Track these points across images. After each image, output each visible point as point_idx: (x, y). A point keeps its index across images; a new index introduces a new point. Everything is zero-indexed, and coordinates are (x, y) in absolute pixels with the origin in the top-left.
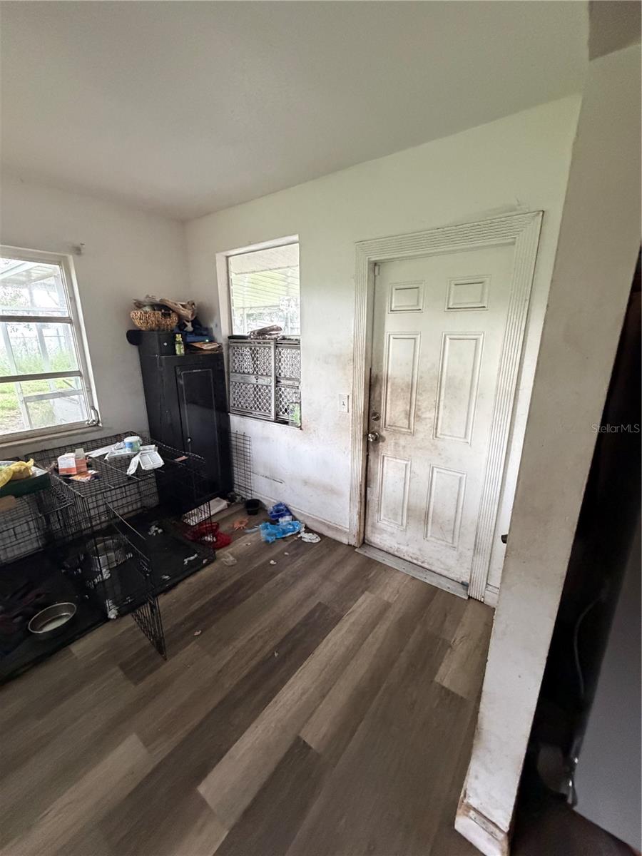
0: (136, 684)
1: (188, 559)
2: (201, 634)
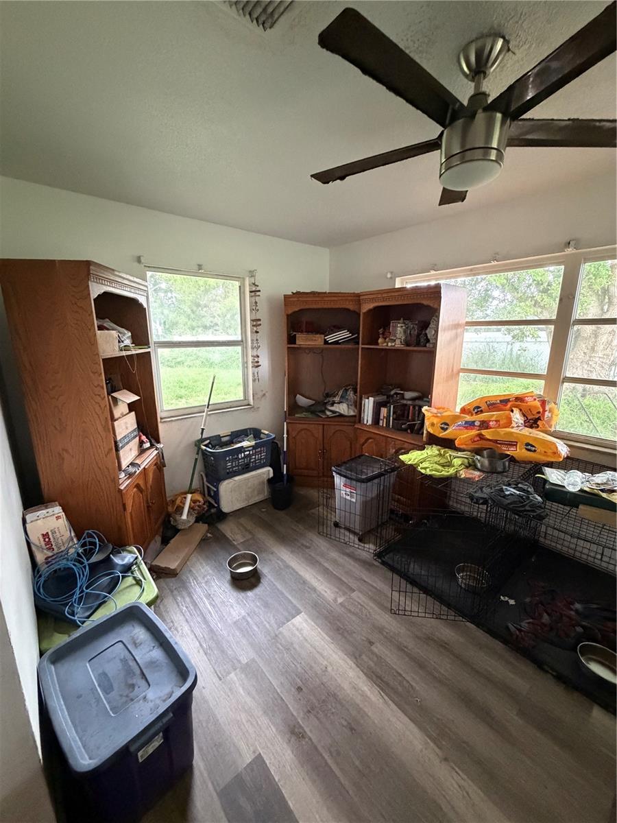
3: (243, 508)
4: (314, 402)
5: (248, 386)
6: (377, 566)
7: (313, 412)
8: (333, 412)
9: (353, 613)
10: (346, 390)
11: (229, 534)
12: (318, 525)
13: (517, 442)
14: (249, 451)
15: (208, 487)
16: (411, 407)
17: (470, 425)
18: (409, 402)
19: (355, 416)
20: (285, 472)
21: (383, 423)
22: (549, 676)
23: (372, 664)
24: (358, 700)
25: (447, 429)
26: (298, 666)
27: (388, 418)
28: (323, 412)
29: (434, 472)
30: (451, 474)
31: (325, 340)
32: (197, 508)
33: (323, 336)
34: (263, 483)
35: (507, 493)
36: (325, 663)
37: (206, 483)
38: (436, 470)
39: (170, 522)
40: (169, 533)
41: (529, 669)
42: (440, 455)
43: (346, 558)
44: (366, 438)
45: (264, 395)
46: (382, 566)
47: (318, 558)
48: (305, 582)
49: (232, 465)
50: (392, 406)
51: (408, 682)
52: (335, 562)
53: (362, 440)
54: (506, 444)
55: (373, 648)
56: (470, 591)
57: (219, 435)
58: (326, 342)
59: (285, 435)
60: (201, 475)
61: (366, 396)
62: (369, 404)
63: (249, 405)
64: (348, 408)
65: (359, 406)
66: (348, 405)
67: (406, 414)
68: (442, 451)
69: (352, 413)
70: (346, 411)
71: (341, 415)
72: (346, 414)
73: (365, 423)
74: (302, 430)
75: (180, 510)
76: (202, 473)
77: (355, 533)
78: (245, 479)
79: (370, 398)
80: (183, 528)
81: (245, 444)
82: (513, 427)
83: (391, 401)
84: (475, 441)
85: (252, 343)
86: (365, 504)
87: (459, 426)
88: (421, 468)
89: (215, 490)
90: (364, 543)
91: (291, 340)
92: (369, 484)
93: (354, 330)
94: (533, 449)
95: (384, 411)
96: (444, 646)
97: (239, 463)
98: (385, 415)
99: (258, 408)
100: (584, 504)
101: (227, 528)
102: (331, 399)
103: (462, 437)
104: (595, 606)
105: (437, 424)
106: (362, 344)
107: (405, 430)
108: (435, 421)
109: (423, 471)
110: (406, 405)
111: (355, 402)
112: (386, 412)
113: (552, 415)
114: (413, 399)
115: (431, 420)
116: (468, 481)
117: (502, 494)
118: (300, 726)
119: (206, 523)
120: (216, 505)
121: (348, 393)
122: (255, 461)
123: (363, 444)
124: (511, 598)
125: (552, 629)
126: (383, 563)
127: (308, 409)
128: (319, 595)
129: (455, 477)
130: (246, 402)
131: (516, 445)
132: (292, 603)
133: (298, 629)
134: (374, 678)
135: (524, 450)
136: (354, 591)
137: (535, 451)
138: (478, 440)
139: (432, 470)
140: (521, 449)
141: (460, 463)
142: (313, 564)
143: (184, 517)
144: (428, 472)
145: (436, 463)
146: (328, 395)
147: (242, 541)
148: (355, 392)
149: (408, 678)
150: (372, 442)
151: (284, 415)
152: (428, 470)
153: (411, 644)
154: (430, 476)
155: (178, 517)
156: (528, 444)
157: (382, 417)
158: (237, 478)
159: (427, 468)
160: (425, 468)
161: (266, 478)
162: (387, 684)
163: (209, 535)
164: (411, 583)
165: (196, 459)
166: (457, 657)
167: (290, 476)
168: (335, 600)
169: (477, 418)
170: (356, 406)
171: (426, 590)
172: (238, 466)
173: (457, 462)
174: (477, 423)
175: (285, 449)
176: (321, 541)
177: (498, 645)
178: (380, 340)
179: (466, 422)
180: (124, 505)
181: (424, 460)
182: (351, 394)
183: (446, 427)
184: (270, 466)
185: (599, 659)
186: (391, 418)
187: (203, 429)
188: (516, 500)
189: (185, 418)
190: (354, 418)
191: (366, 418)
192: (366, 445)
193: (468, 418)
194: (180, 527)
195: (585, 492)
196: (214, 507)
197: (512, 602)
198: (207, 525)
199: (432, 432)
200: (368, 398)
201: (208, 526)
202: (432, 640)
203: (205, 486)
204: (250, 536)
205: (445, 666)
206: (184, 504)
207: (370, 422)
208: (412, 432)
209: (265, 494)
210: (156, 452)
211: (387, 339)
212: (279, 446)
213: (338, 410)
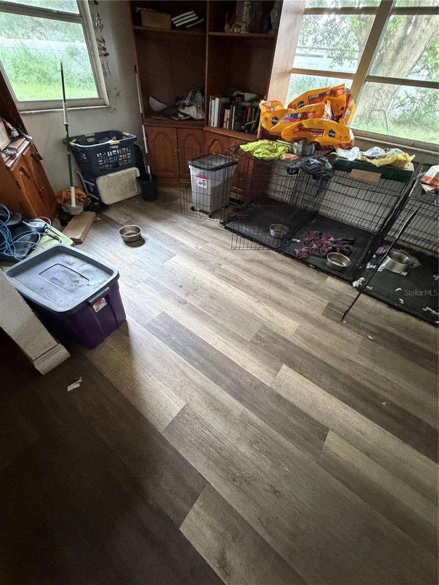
0: (323, 314)
1: (431, 310)
2: (371, 340)
3: (120, 202)
4: (166, 106)
5: (100, 82)
6: (222, 230)
7: (167, 116)
8: (185, 115)
9: (209, 253)
10: (194, 93)
11: (113, 218)
12: (181, 210)
13: (324, 130)
14: (116, 149)
15: (87, 184)
16: (250, 109)
17: (294, 117)
18: (248, 104)
19: (203, 120)
20: (149, 173)
21: (226, 125)
22: (311, 269)
23: (220, 273)
24: (214, 287)
25: (276, 123)
26: (178, 278)
27: (230, 120)
28: (176, 115)
29: (264, 155)
30: (276, 157)
31: (172, 22)
32: (82, 200)
33: (169, 16)
34: (132, 180)
35: (312, 163)
36: (194, 275)
37: (83, 181)
38: (266, 154)
39: (62, 210)
40: (65, 218)
41: (302, 267)
42: (269, 144)
43: (202, 227)
44: (212, 140)
45: (118, 94)
46: (225, 230)
47: (183, 228)
48: (176, 240)
49: (103, 162)
50: (234, 107)
51: (240, 278)
52: (194, 229)
53: (209, 143)
54: (316, 132)
55: (221, 266)
56: (276, 237)
57: (84, 136)
58: (173, 26)
59: (145, 139)
60: (78, 174)
61: (213, 97)
62: (215, 104)
63: (105, 105)
64: (197, 111)
65: (206, 109)
66: (197, 107)
67: (245, 117)
68: (271, 142)
69: (201, 117)
70: (195, 113)
71: (192, 119)
72: (195, 117)
73: (212, 125)
74: (159, 133)
75: (68, 200)
76: (77, 172)
77: (206, 213)
78: (118, 176)
79: (216, 99)
80: (75, 214)
81: (111, 142)
82: (324, 118)
83: (233, 103)
84: (295, 133)
85: (94, 20)
86: (214, 189)
87: (286, 119)
88: (256, 153)
89: (94, 185)
90: (213, 218)
91: (136, 19)
92: (218, 172)
93: (200, 13)
94: (334, 134)
95: (227, 113)
96: (260, 262)
97: (109, 161)
98: (228, 117)
99: (115, 109)
100: (355, 168)
101: (112, 214)
102: (182, 102)
103: (287, 128)
104: (340, 239)
105: (270, 118)
106: (210, 31)
107: (243, 131)
108: (268, 115)
109: (257, 155)
110: (245, 107)
111: (203, 105)
112: (229, 113)
113: (350, 113)
114: (251, 101)
115: (265, 115)
116: (287, 161)
117: (309, 164)
118: (184, 300)
119: (93, 211)
120: (98, 199)
121: (197, 95)
122: (123, 160)
123: (210, 146)
124: (298, 239)
125: (317, 250)
126: (226, 228)
127: (162, 113)
128: (187, 246)
129: (279, 159)
130: (101, 101)
131: (323, 132)
132: (169, 251)
133: (175, 263)
134: (222, 278)
135: (327, 136)
136: (208, 243)
137: (334, 136)
138: (298, 132)
139: (263, 154)
140: (325, 135)
141: (283, 149)
142: (180, 231)
143: (74, 205)
144: (261, 155)
145: (266, 149)
146: (178, 99)
147: (125, 221)
148: (203, 94)
149: (240, 276)
150: (217, 144)
151: (141, 118)
152: (260, 154)
153: (242, 263)
154: (262, 159)
155: (68, 206)
156: (331, 131)
157: (225, 120)
158: (110, 175)
159: (260, 152)
160: (258, 153)
161: (134, 177)
162: (230, 280)
163: (98, 219)
164: (243, 237)
165: (69, 155)
166: (267, 266)
167: (154, 177)
168: (197, 248)
169: (300, 110)
170: (204, 109)
171: (252, 239)
172: (109, 164)
173: (281, 149)
174: (299, 116)
175: (147, 152)
176: (183, 218)
177: (289, 260)
178: (226, 27)
179: (292, 115)
180: (17, 183)
181: (258, 148)
182: (199, 96)
183: (276, 121)
184: (136, 166)
185: (336, 260)
186: (233, 120)
187: (67, 126)
188: (317, 166)
189: (45, 112)
190: (202, 122)
191: (212, 120)
192: (212, 147)
193: (293, 111)
194: (73, 213)
195: (358, 161)
196: (96, 201)
197: (298, 241)
198: (94, 212)
199: (265, 127)
200: (214, 99)
201: (96, 213)
202: (254, 260)
203: (84, 184)
204: (131, 218)
205: (261, 270)
206: (70, 196)
207: (216, 125)
208: (249, 132)
209: (135, 191)
210: (27, 143)
211: (233, 26)
212: (141, 149)
213: (188, 113)
